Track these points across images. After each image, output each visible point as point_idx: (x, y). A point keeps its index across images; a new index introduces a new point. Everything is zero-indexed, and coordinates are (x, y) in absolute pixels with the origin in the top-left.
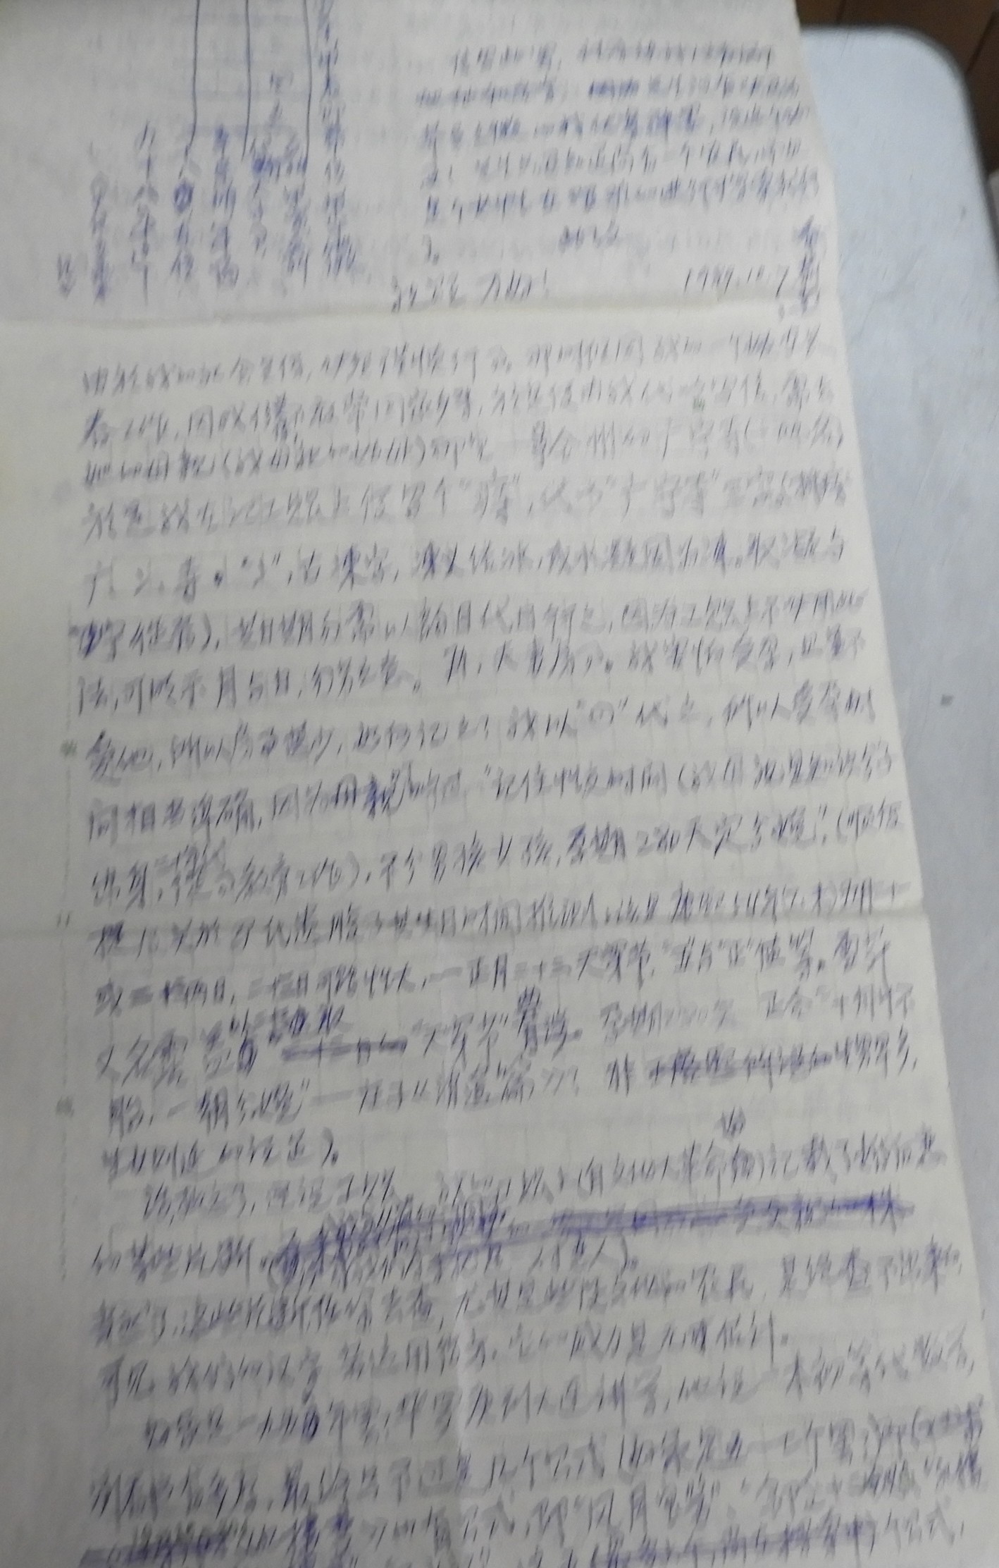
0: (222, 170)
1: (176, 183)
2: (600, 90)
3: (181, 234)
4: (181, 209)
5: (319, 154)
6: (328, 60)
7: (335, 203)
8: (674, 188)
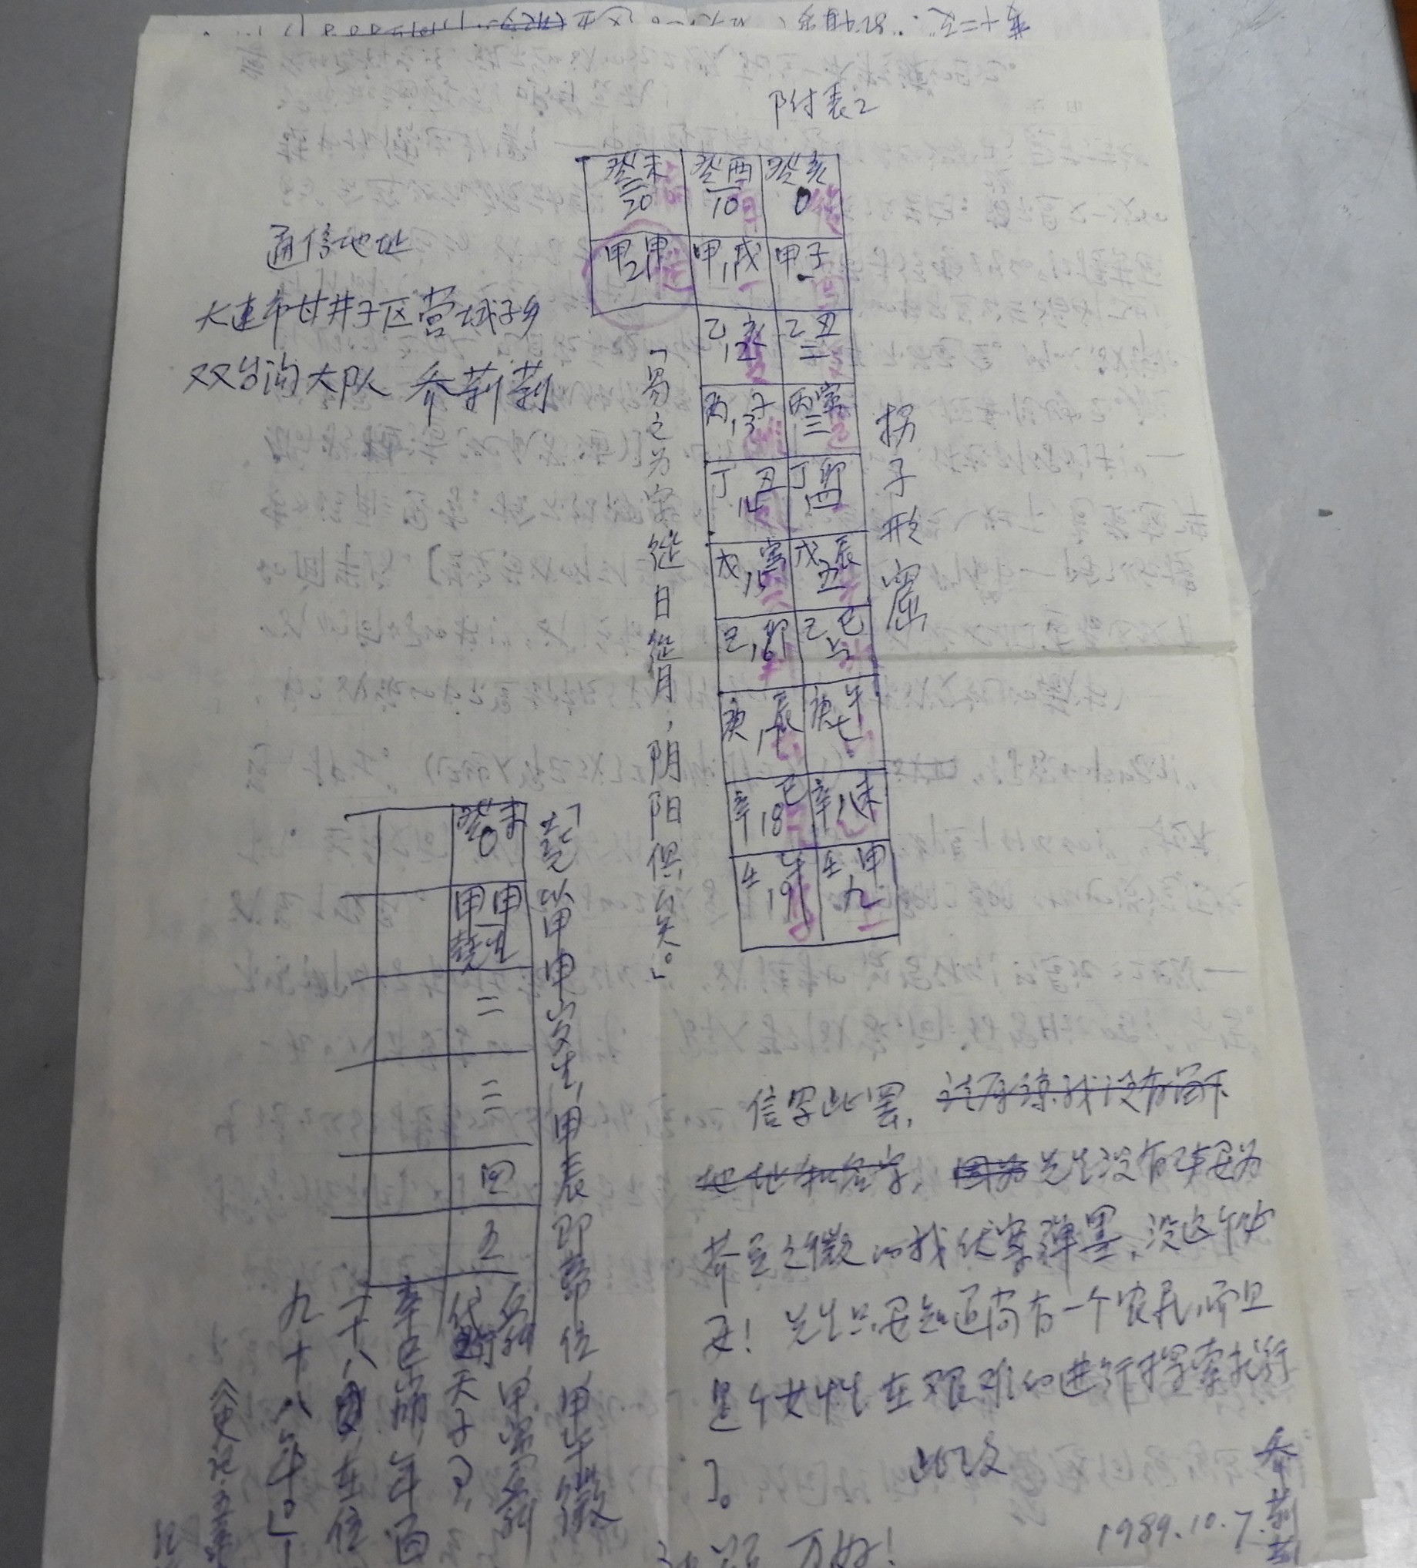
0: (407, 1357)
1: (339, 1387)
2: (968, 1172)
3: (346, 1478)
4: (346, 1429)
5: (554, 1314)
6: (567, 1125)
7: (575, 1400)
8: (1079, 1369)
